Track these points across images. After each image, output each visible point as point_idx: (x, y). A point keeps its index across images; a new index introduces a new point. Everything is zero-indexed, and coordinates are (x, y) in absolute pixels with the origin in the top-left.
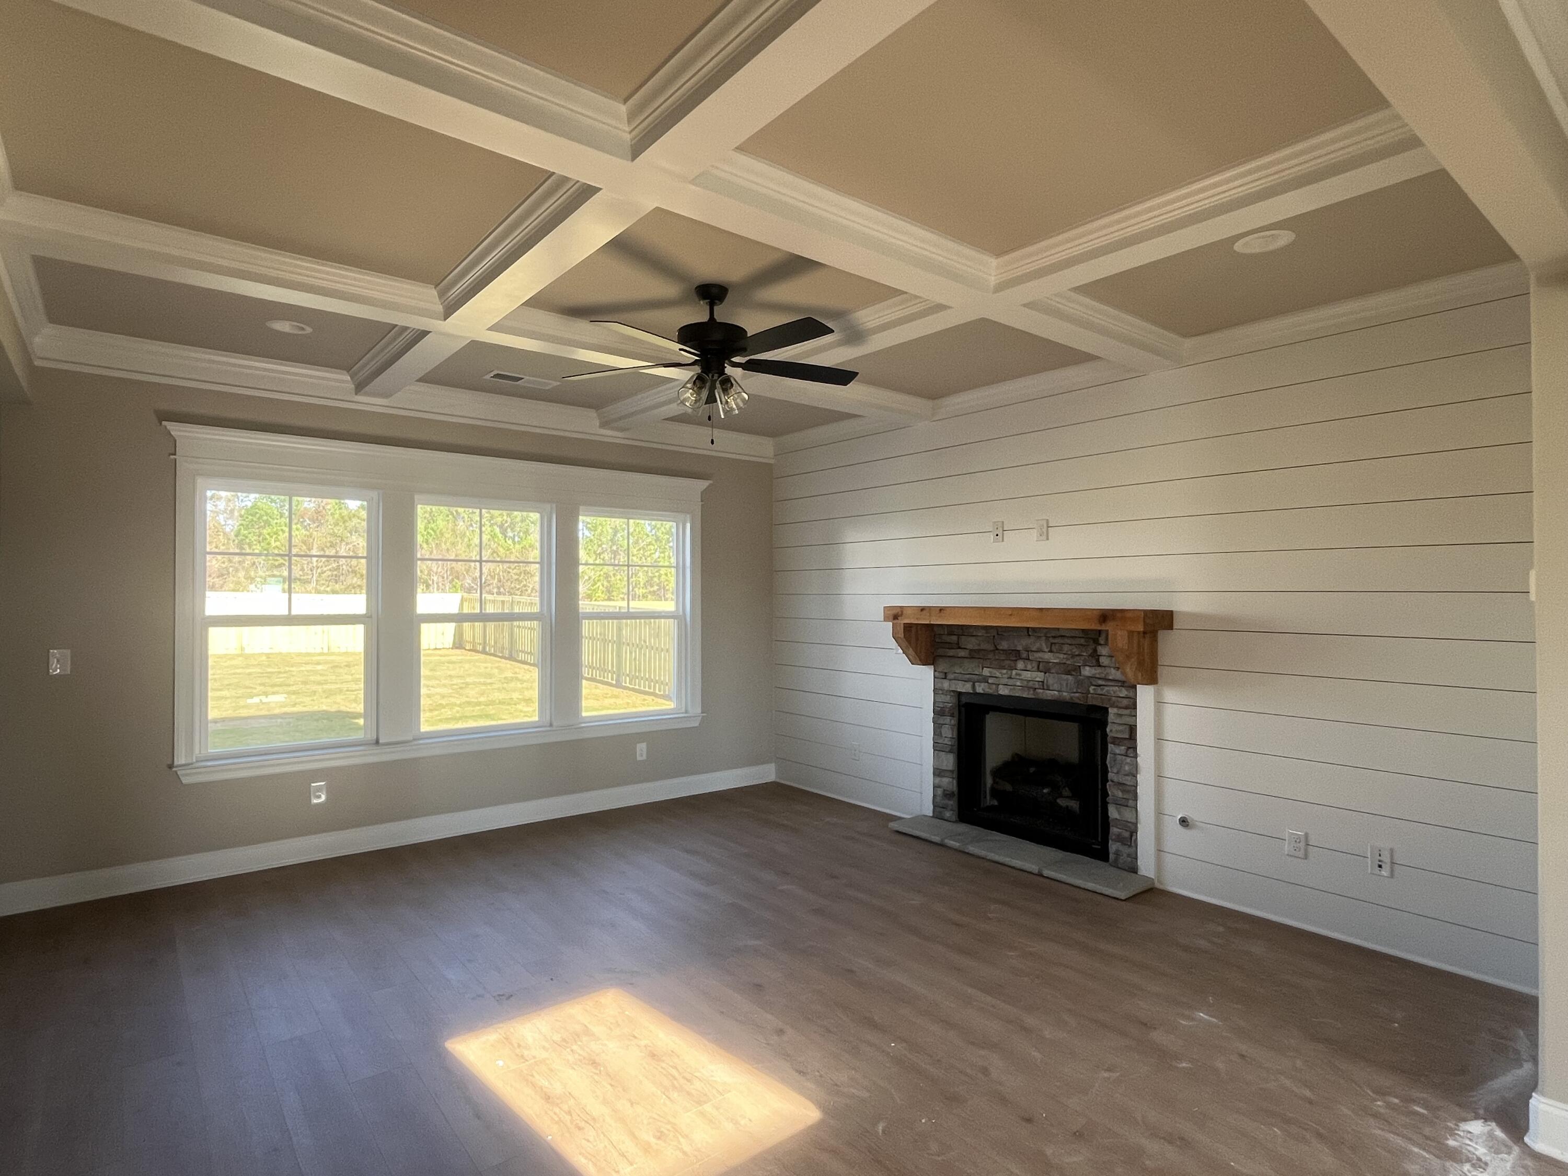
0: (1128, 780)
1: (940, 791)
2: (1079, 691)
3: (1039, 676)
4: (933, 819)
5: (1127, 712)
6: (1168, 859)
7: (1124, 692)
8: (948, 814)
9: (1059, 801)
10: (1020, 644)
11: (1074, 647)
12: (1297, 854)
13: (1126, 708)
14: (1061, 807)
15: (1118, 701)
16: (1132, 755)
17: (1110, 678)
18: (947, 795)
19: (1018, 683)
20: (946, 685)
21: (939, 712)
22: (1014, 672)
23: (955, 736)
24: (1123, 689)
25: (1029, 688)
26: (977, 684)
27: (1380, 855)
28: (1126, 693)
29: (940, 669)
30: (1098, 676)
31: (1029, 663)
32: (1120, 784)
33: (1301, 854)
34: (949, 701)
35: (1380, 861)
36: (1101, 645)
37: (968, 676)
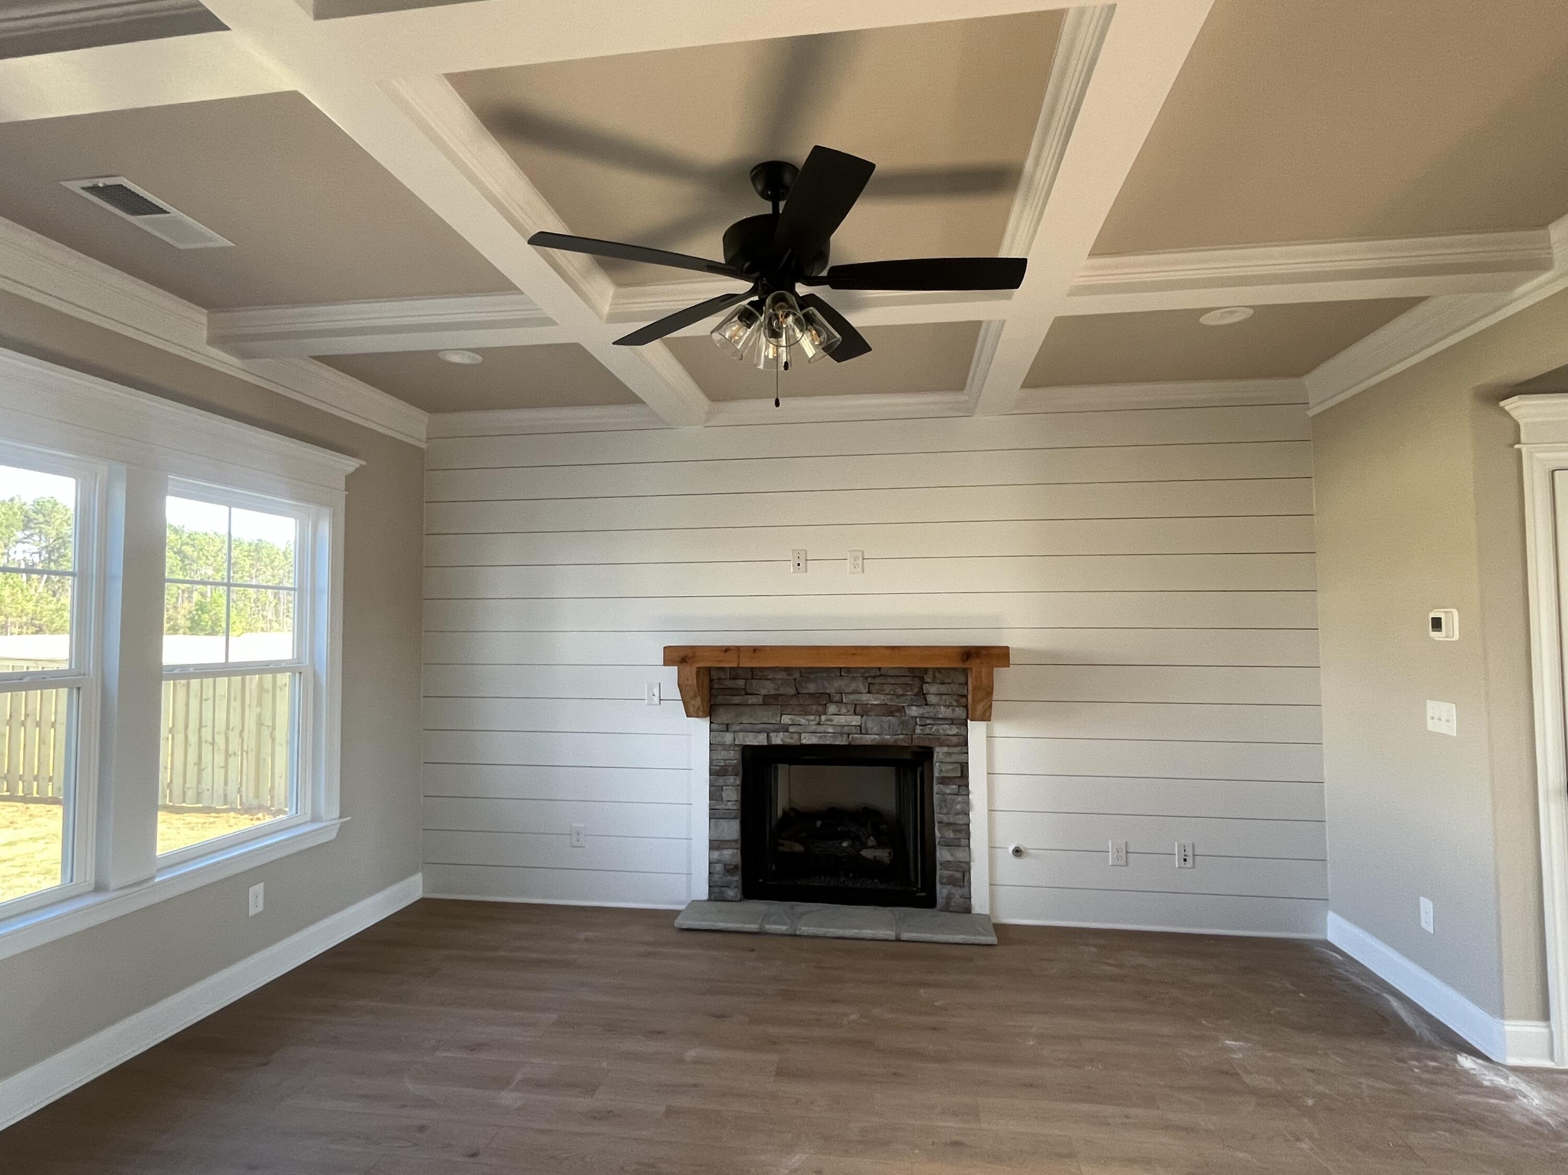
0: (960, 820)
1: (719, 867)
2: (904, 732)
3: (856, 720)
4: (710, 903)
5: (956, 750)
6: (1001, 891)
7: (954, 730)
8: (731, 893)
9: (864, 853)
10: (832, 687)
11: (897, 686)
12: (1120, 862)
13: (956, 746)
14: (868, 859)
15: (948, 740)
16: (964, 793)
17: (940, 716)
18: (729, 870)
19: (831, 730)
20: (728, 738)
21: (716, 772)
22: (823, 718)
23: (739, 799)
24: (953, 726)
25: (841, 734)
26: (772, 734)
27: (1185, 851)
28: (956, 731)
29: (719, 720)
30: (927, 715)
31: (843, 706)
32: (949, 824)
33: (1123, 862)
34: (733, 757)
35: (1185, 856)
36: (927, 683)
37: (761, 726)
